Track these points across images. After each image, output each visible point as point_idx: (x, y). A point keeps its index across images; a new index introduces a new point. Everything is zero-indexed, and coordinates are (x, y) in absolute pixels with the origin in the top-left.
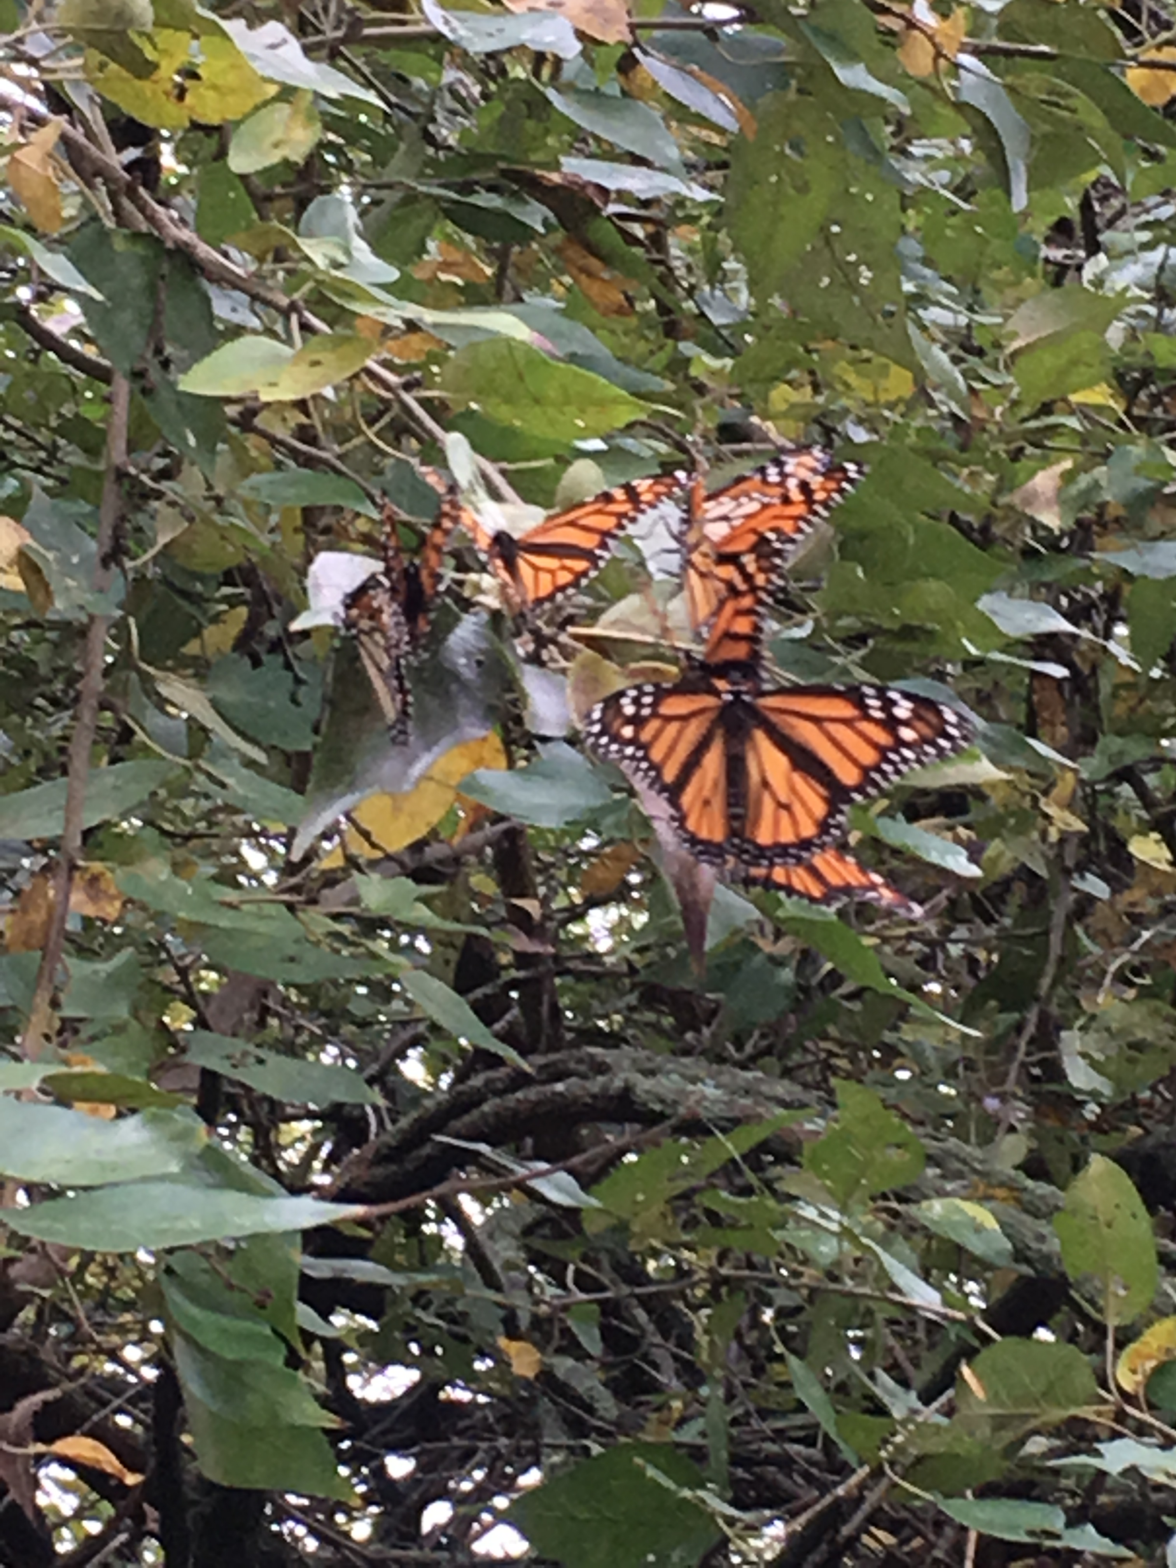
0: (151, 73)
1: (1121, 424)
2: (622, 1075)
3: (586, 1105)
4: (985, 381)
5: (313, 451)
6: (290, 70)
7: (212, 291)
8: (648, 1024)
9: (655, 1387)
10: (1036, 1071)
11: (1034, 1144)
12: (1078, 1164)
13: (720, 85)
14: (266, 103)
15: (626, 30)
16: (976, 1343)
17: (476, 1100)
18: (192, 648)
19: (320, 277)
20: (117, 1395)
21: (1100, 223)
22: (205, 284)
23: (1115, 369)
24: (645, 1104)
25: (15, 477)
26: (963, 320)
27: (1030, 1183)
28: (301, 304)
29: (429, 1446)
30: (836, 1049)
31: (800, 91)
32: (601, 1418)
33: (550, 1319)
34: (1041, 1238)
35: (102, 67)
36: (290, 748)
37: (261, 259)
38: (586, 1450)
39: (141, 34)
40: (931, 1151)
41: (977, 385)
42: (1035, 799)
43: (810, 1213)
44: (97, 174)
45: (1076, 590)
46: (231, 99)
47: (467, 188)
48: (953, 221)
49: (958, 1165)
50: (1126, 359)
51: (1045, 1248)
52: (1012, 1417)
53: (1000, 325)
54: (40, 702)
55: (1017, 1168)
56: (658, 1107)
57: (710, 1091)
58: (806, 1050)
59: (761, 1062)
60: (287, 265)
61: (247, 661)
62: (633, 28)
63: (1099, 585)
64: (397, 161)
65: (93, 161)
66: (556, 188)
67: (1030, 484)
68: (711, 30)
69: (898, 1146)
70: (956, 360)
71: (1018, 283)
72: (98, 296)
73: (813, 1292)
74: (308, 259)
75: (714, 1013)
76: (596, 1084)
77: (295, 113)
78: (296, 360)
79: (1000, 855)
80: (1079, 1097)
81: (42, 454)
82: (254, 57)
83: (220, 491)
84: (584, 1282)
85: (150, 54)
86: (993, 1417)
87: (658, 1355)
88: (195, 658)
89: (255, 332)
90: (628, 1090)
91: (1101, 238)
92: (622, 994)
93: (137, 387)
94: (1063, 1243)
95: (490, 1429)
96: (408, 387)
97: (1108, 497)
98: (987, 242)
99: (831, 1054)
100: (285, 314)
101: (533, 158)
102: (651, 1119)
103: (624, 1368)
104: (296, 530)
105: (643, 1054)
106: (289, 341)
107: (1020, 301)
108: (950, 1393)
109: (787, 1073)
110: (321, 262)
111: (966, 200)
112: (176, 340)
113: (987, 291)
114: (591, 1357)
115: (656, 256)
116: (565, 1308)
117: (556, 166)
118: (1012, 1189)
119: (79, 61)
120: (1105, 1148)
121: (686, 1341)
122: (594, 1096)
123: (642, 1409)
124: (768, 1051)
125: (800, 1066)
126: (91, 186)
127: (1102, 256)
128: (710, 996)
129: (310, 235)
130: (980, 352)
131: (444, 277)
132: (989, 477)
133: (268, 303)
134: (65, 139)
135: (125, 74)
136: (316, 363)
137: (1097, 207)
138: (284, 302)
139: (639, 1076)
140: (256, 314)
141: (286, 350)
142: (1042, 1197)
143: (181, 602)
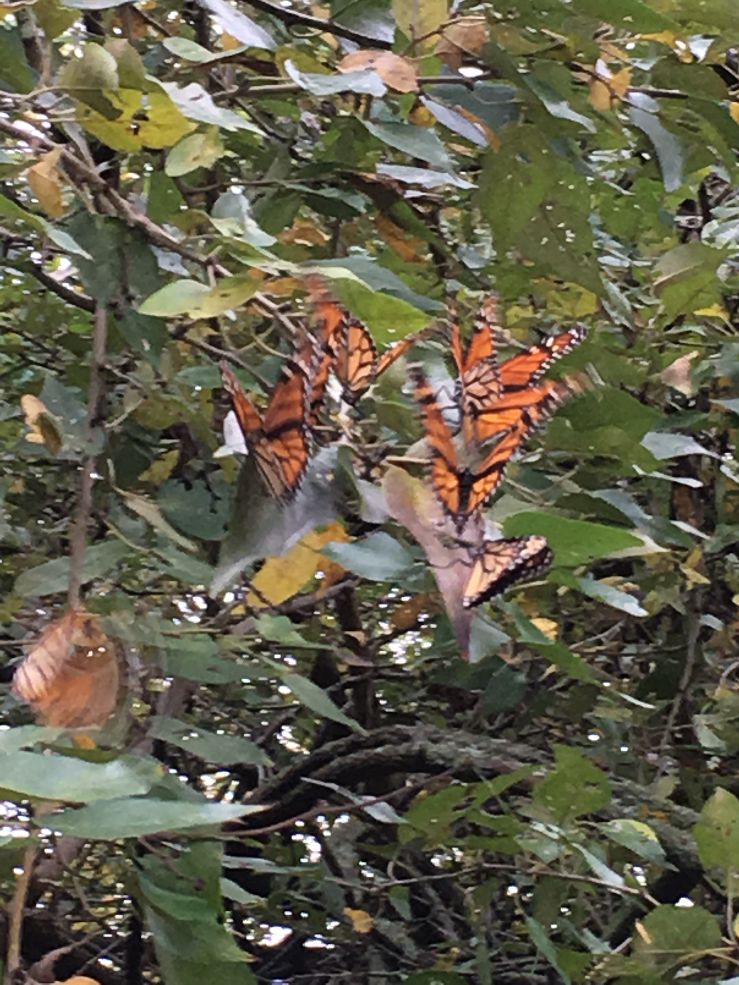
0: (119, 116)
1: (727, 328)
2: (419, 743)
3: (397, 761)
4: (641, 303)
5: (220, 352)
6: (204, 113)
7: (158, 252)
8: (433, 709)
9: (441, 939)
10: (679, 736)
11: (678, 782)
12: (707, 793)
13: (475, 118)
14: (190, 134)
15: (415, 84)
16: (645, 909)
17: (327, 759)
18: (144, 477)
19: (225, 241)
20: (104, 947)
21: (711, 202)
22: (153, 248)
23: (722, 294)
24: (432, 760)
25: (32, 370)
26: (626, 264)
27: (677, 808)
28: (215, 260)
29: (298, 976)
30: (551, 723)
31: (527, 121)
32: (408, 958)
33: (376, 897)
34: (684, 842)
35: (87, 112)
36: (207, 538)
37: (188, 233)
38: (398, 978)
39: (111, 92)
40: (616, 789)
41: (637, 306)
42: (677, 566)
43: (540, 827)
44: (84, 180)
45: (701, 433)
46: (168, 133)
47: (317, 185)
48: (619, 202)
49: (630, 797)
50: (729, 287)
51: (687, 848)
52: (668, 954)
53: (650, 268)
54: (48, 510)
55: (669, 798)
56: (441, 762)
57: (474, 752)
58: (533, 724)
59: (505, 732)
60: (205, 236)
61: (182, 485)
62: (420, 83)
63: (714, 430)
64: (272, 169)
65: (80, 171)
66: (374, 184)
67: (671, 368)
68: (469, 83)
69: (594, 785)
70: (623, 289)
71: (661, 241)
72: (88, 256)
73: (540, 878)
74: (218, 232)
75: (475, 701)
76: (402, 748)
77: (207, 139)
78: (211, 295)
79: (656, 600)
80: (706, 752)
81: (48, 356)
82: (182, 106)
83: (165, 378)
84: (400, 873)
85: (117, 105)
86: (657, 955)
87: (442, 916)
88: (146, 483)
89: (184, 277)
90: (422, 752)
91: (712, 211)
92: (417, 689)
93: (112, 313)
94: (699, 845)
95: (338, 966)
96: (283, 310)
97: (719, 374)
98: (642, 215)
99: (550, 727)
100: (205, 265)
101: (360, 165)
102: (437, 770)
103: (422, 925)
104: (209, 401)
105: (431, 728)
106: (207, 282)
107: (663, 252)
108: (629, 940)
109: (521, 739)
110: (226, 233)
111: (626, 189)
112: (136, 284)
113: (641, 246)
114: (401, 919)
115: (433, 226)
116: (387, 889)
117: (372, 170)
118: (664, 811)
119: (72, 110)
120: (724, 784)
121: (460, 909)
122: (402, 756)
123: (433, 952)
124: (510, 725)
125: (530, 735)
126: (79, 187)
127: (714, 222)
128: (473, 691)
129: (219, 217)
130: (636, 284)
131: (299, 241)
132: (645, 363)
133: (194, 260)
134: (64, 159)
135: (101, 117)
136: (224, 296)
137: (709, 192)
138: (203, 258)
139: (430, 744)
140: (185, 267)
141: (206, 288)
142: (684, 816)
143: (137, 448)
